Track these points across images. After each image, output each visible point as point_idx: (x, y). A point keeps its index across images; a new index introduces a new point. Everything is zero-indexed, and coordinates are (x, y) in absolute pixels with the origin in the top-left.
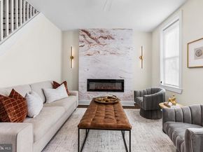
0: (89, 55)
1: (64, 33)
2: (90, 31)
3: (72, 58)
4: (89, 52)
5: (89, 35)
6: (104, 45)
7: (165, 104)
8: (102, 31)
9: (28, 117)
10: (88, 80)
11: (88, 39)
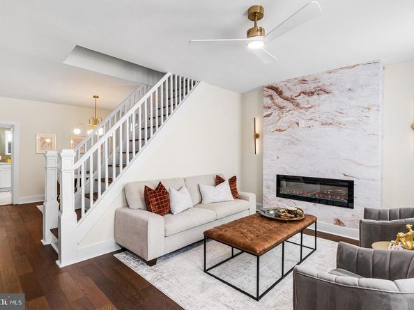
0: (280, 130)
1: (244, 96)
2: (280, 86)
3: (257, 136)
4: (279, 125)
5: (280, 93)
6: (308, 109)
8: (304, 81)
9: (170, 212)
10: (278, 176)
11: (279, 100)
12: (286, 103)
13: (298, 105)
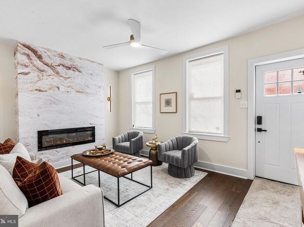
0: (40, 91)
2: (40, 51)
4: (39, 85)
5: (40, 57)
6: (66, 79)
7: (150, 143)
8: (62, 56)
10: (39, 132)
11: (38, 63)
12: (46, 68)
13: (58, 73)
